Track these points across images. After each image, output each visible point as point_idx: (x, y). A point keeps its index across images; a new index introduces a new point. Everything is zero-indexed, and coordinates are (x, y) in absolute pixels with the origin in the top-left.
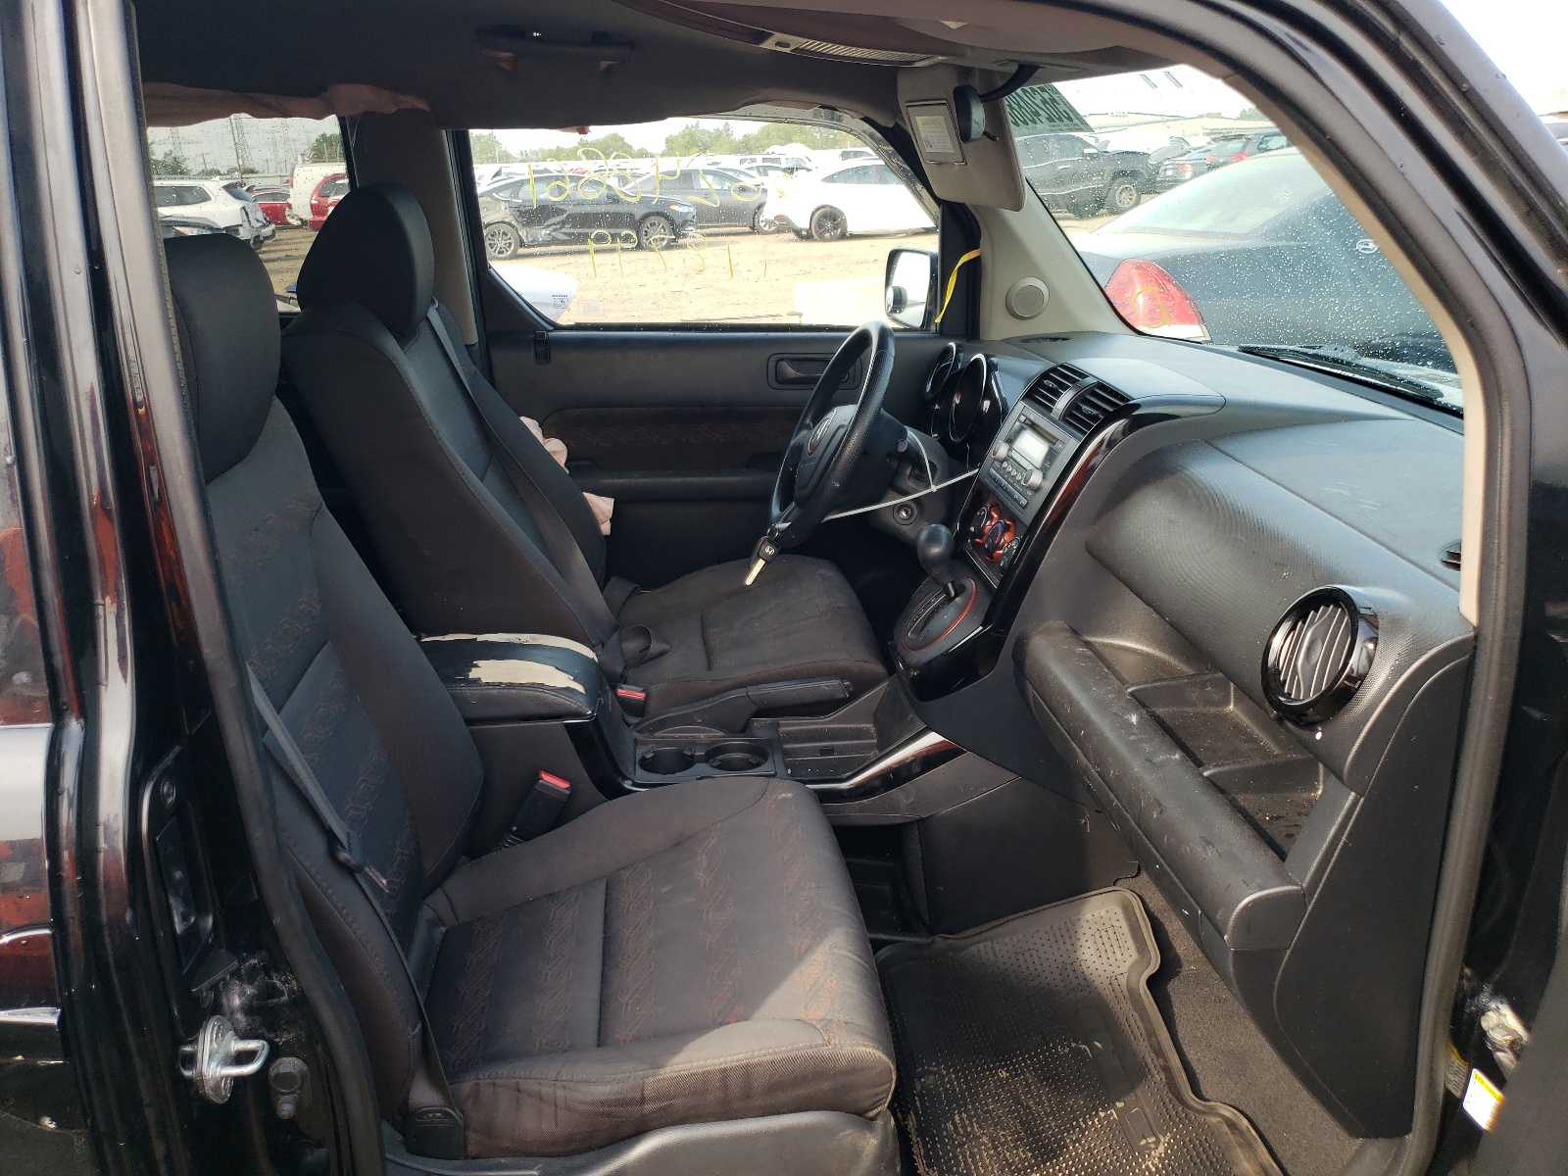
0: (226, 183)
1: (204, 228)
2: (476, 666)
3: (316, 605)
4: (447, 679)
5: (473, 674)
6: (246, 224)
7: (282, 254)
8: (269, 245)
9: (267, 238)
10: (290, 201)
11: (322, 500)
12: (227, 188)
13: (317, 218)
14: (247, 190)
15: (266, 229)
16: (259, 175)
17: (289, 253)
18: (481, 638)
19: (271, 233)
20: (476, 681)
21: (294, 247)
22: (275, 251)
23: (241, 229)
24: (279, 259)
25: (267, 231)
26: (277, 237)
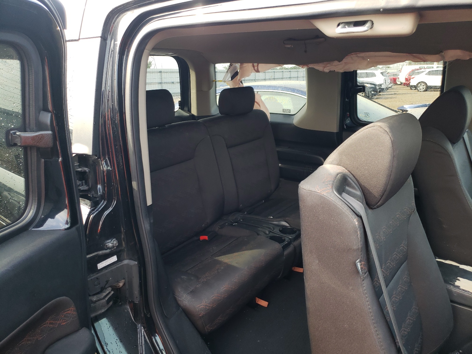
0: (382, 71)
1: (373, 85)
2: (459, 280)
3: (405, 247)
4: (446, 282)
5: (457, 283)
6: (385, 84)
7: (393, 93)
8: (390, 90)
9: (389, 88)
10: (399, 77)
11: (415, 207)
12: (382, 73)
13: (406, 82)
14: (387, 74)
15: (390, 85)
16: (392, 69)
17: (395, 93)
18: (462, 267)
19: (391, 86)
20: (458, 287)
21: (397, 91)
22: (391, 92)
23: (383, 85)
24: (392, 94)
25: (390, 86)
26: (392, 87)
